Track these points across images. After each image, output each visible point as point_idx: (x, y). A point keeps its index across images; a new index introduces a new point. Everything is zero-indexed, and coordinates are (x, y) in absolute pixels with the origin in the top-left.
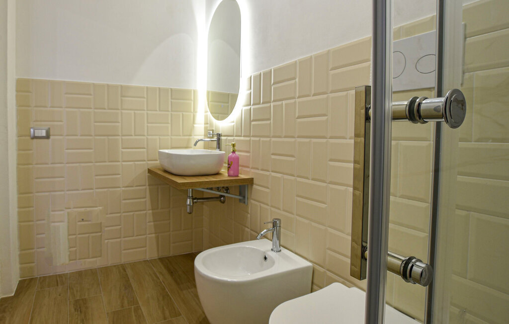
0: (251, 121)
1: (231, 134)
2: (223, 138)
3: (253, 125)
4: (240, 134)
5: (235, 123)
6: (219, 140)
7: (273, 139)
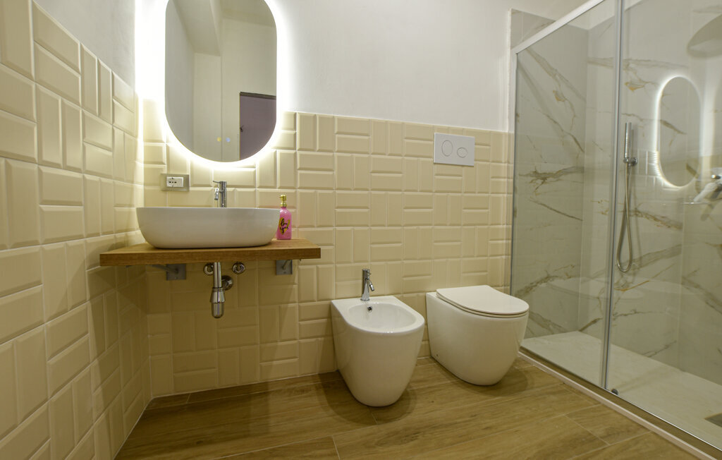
0: (295, 170)
1: (252, 184)
2: (228, 189)
3: (301, 174)
4: (273, 185)
5: (257, 169)
6: (223, 193)
7: (338, 192)
